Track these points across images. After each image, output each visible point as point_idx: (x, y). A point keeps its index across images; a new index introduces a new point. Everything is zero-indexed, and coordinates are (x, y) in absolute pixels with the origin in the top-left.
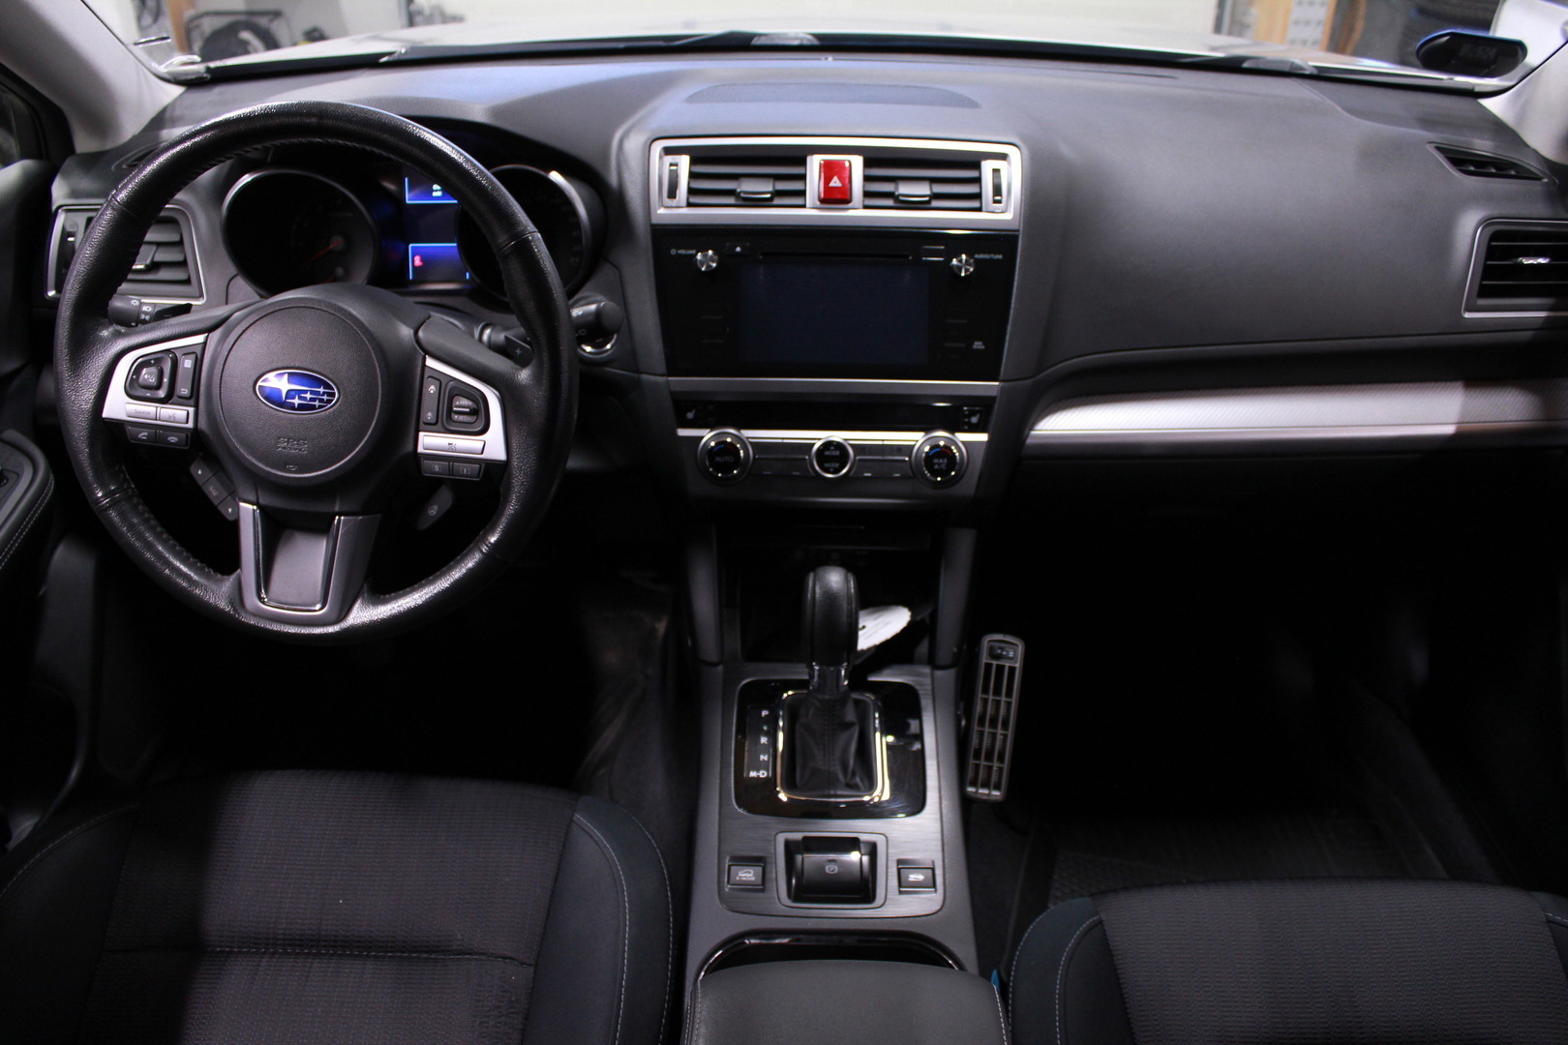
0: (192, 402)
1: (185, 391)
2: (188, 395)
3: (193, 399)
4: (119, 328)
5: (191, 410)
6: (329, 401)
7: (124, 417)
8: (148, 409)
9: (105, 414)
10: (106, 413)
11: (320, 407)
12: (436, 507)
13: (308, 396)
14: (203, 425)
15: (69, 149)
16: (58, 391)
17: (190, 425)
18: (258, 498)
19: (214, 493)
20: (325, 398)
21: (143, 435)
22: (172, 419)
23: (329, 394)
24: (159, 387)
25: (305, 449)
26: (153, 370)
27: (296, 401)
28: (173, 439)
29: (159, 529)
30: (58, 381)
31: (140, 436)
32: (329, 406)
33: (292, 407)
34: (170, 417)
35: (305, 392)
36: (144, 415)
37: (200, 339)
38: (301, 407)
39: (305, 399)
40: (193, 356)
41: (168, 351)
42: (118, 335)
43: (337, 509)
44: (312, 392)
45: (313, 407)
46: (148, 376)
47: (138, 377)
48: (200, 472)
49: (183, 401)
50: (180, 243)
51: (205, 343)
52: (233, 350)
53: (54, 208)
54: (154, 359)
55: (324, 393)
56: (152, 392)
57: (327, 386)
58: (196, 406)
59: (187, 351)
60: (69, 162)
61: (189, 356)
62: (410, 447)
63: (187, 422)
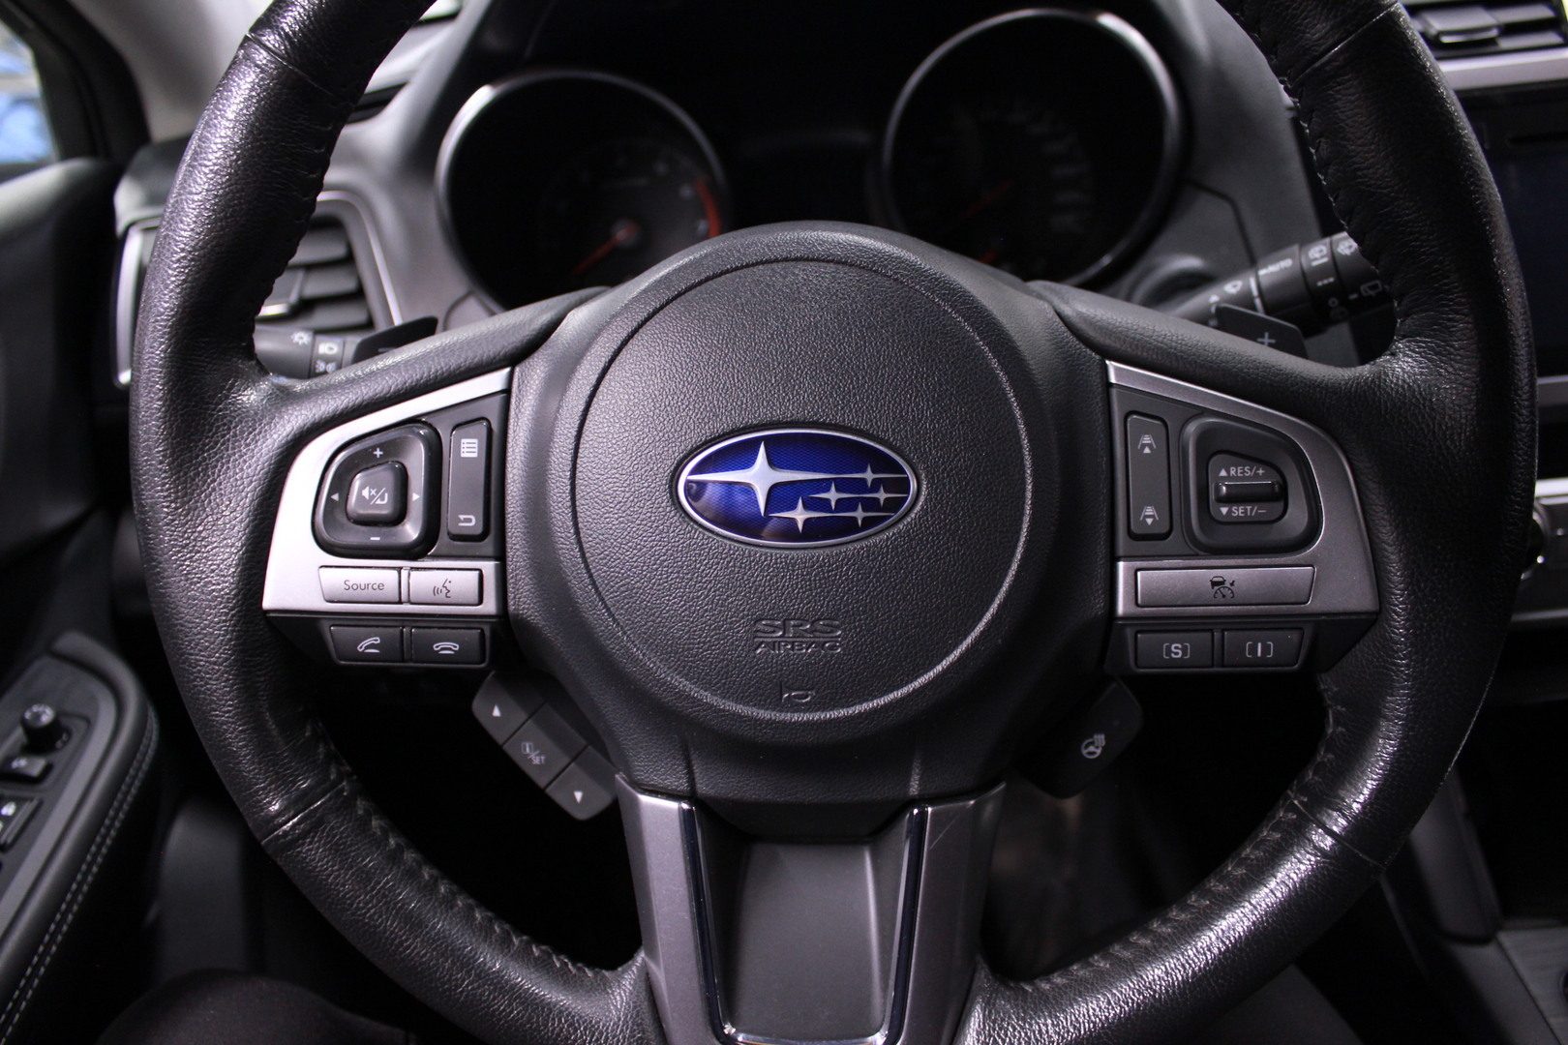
0: (488, 545)
1: (470, 521)
2: (479, 531)
3: (491, 536)
4: (283, 381)
5: (489, 567)
6: (893, 505)
7: (317, 604)
8: (376, 578)
9: (268, 602)
10: (270, 600)
11: (868, 523)
12: (1100, 739)
13: (833, 496)
14: (525, 601)
15: (139, 133)
16: (149, 553)
17: (489, 606)
18: (692, 781)
19: (537, 759)
20: (882, 496)
21: (369, 644)
22: (441, 597)
23: (889, 485)
24: (399, 516)
25: (838, 642)
26: (384, 475)
27: (800, 515)
28: (447, 647)
29: (426, 873)
30: (145, 531)
31: (361, 647)
32: (895, 517)
33: (789, 532)
34: (436, 591)
35: (824, 486)
36: (369, 594)
37: (494, 381)
38: (813, 530)
39: (824, 504)
40: (482, 427)
41: (414, 420)
42: (284, 398)
43: (914, 789)
44: (841, 486)
45: (849, 527)
46: (369, 493)
47: (345, 499)
48: (496, 712)
49: (465, 546)
50: (348, 260)
51: (507, 392)
52: (599, 396)
53: (120, 227)
54: (381, 446)
55: (876, 485)
56: (385, 530)
57: (882, 463)
58: (501, 557)
59: (465, 417)
60: (143, 156)
61: (471, 429)
62: (1099, 605)
63: (480, 601)
